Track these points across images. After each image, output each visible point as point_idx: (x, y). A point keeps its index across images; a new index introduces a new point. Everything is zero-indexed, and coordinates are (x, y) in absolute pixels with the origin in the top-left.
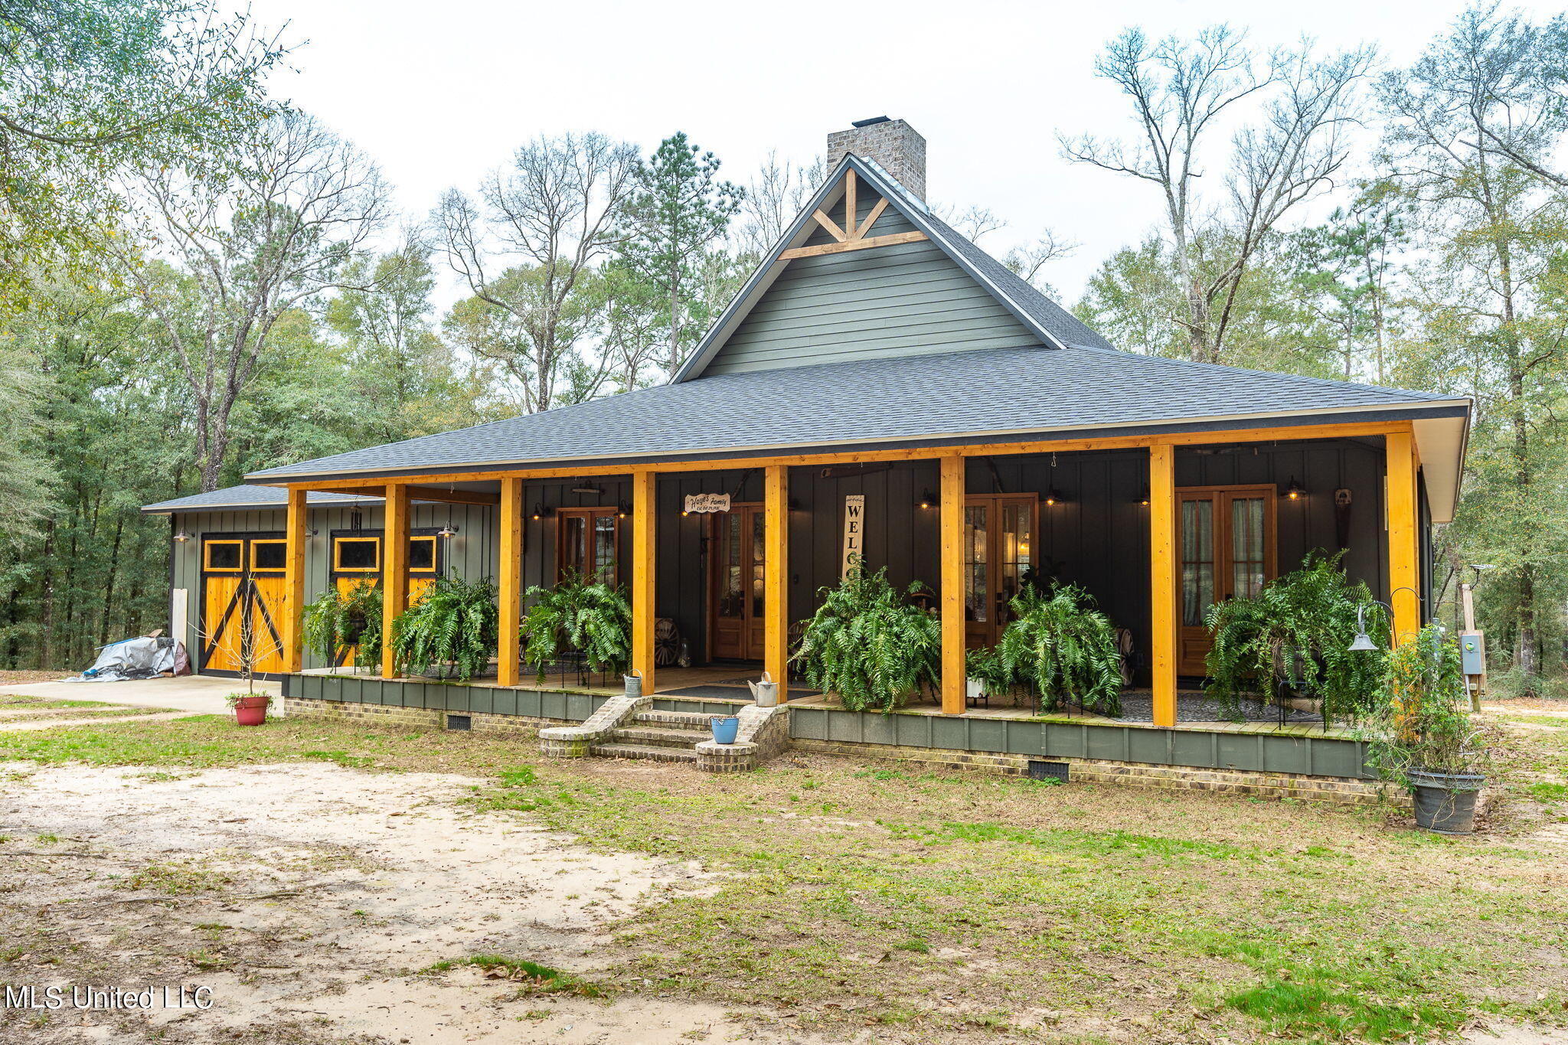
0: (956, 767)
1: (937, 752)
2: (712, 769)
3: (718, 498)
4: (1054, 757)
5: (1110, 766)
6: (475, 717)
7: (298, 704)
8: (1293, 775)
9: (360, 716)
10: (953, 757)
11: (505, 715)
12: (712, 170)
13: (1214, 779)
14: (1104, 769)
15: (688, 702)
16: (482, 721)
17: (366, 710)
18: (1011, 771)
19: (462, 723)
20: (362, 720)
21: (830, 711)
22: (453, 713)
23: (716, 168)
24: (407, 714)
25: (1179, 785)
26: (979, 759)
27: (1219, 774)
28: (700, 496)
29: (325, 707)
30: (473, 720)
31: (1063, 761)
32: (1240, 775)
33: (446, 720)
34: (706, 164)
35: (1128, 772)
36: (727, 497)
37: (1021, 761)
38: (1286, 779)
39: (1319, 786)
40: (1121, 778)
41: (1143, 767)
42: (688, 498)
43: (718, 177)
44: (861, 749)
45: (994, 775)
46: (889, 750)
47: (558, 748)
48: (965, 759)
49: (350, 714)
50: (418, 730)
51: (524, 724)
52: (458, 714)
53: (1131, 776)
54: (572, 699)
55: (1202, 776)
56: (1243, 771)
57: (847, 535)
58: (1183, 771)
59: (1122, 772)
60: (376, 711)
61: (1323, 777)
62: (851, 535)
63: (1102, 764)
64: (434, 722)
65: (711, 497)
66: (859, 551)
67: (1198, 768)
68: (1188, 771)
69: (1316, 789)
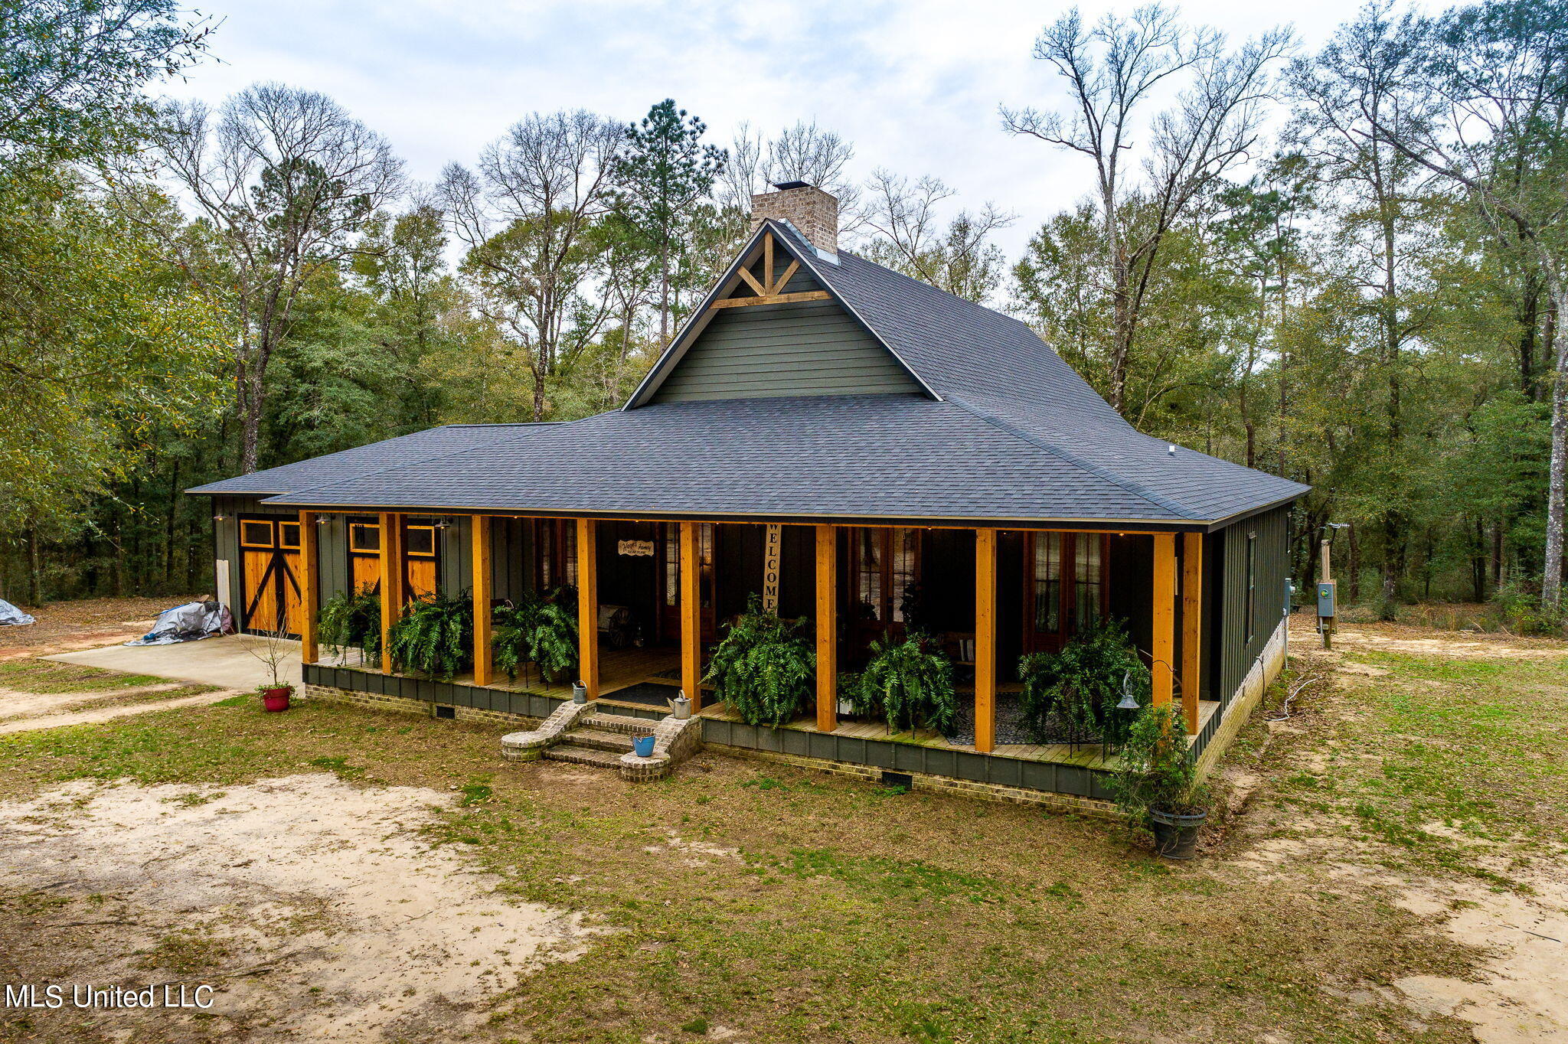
0: (828, 772)
1: (813, 760)
2: (632, 780)
3: (644, 544)
4: (901, 770)
5: (942, 780)
6: (458, 708)
7: (316, 689)
8: (1077, 796)
9: (367, 702)
10: (824, 764)
11: (482, 709)
12: (698, 133)
13: (1020, 795)
14: (938, 782)
15: (623, 708)
16: (466, 713)
17: (371, 698)
18: (869, 779)
19: (449, 713)
20: (368, 706)
21: (732, 723)
22: (440, 705)
23: (702, 132)
24: (404, 703)
25: (993, 797)
26: (846, 768)
27: (1023, 792)
28: (630, 542)
29: (338, 694)
30: (456, 711)
31: (908, 773)
32: (1038, 793)
33: (435, 710)
34: (693, 128)
35: (956, 785)
36: (651, 544)
37: (876, 771)
38: (1072, 799)
39: (1096, 805)
40: (951, 790)
41: (967, 782)
42: (621, 542)
43: (704, 140)
44: (756, 753)
45: (855, 781)
46: (778, 756)
47: (515, 754)
48: (835, 767)
49: (358, 700)
50: (412, 718)
51: (497, 717)
52: (444, 705)
53: (958, 788)
54: (533, 699)
55: (1010, 792)
56: (1041, 791)
57: (768, 544)
58: (997, 787)
59: (951, 785)
60: (379, 699)
61: (1099, 799)
62: (771, 544)
63: (937, 777)
64: (426, 711)
65: (638, 543)
66: (778, 558)
67: (1008, 786)
68: (1000, 787)
69: (1093, 808)
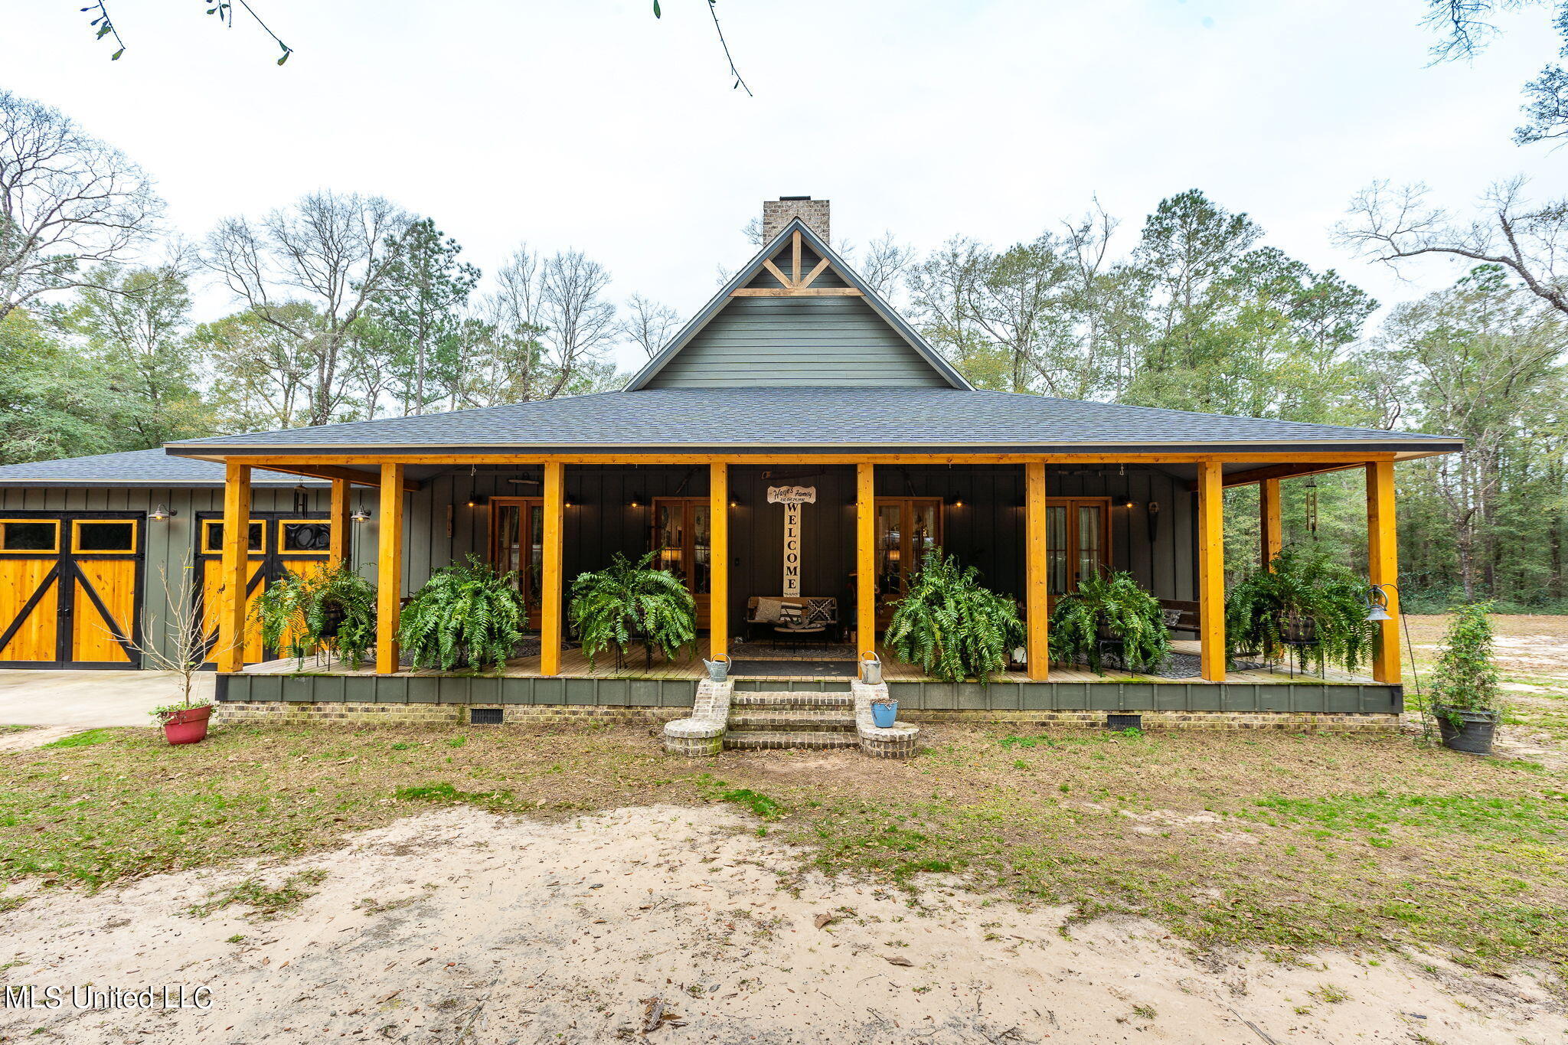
0: (1044, 724)
1: (1027, 713)
3: (802, 490)
4: (1128, 711)
5: (1175, 715)
6: (508, 709)
7: (242, 708)
8: (1314, 713)
9: (342, 716)
10: (1042, 716)
11: (550, 706)
13: (1256, 720)
14: (1170, 717)
15: (775, 682)
16: (518, 713)
17: (351, 710)
18: (1093, 725)
19: (496, 716)
20: (344, 722)
21: (926, 683)
22: (478, 707)
23: (457, 252)
24: (413, 711)
25: (1229, 726)
26: (1065, 716)
27: (1260, 716)
28: (784, 488)
29: (288, 710)
30: (506, 712)
31: (1136, 713)
32: (1275, 715)
33: (468, 715)
35: (1190, 718)
36: (813, 490)
37: (1101, 716)
38: (1309, 716)
39: (1333, 720)
40: (1184, 724)
41: (1202, 714)
42: (771, 489)
44: (955, 715)
45: (1077, 727)
46: (982, 714)
48: (1051, 717)
49: (326, 716)
50: (430, 727)
51: (574, 713)
52: (486, 707)
53: (1192, 722)
54: (635, 685)
55: (1247, 718)
56: (1277, 713)
57: (787, 526)
58: (1232, 715)
59: (1184, 720)
60: (367, 710)
61: (1335, 713)
62: (791, 526)
63: (1169, 713)
64: (452, 717)
65: (795, 489)
66: (798, 539)
67: (1244, 712)
68: (1236, 715)
69: (1330, 723)
